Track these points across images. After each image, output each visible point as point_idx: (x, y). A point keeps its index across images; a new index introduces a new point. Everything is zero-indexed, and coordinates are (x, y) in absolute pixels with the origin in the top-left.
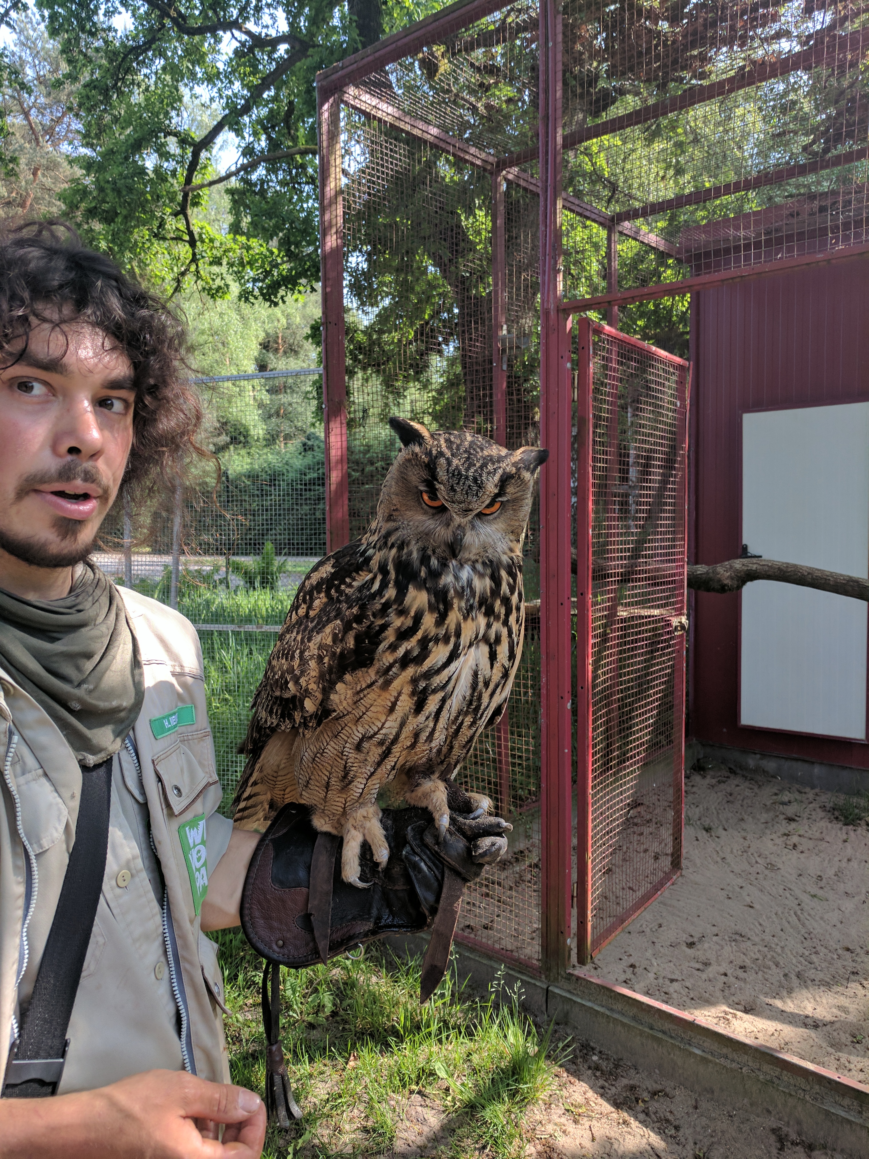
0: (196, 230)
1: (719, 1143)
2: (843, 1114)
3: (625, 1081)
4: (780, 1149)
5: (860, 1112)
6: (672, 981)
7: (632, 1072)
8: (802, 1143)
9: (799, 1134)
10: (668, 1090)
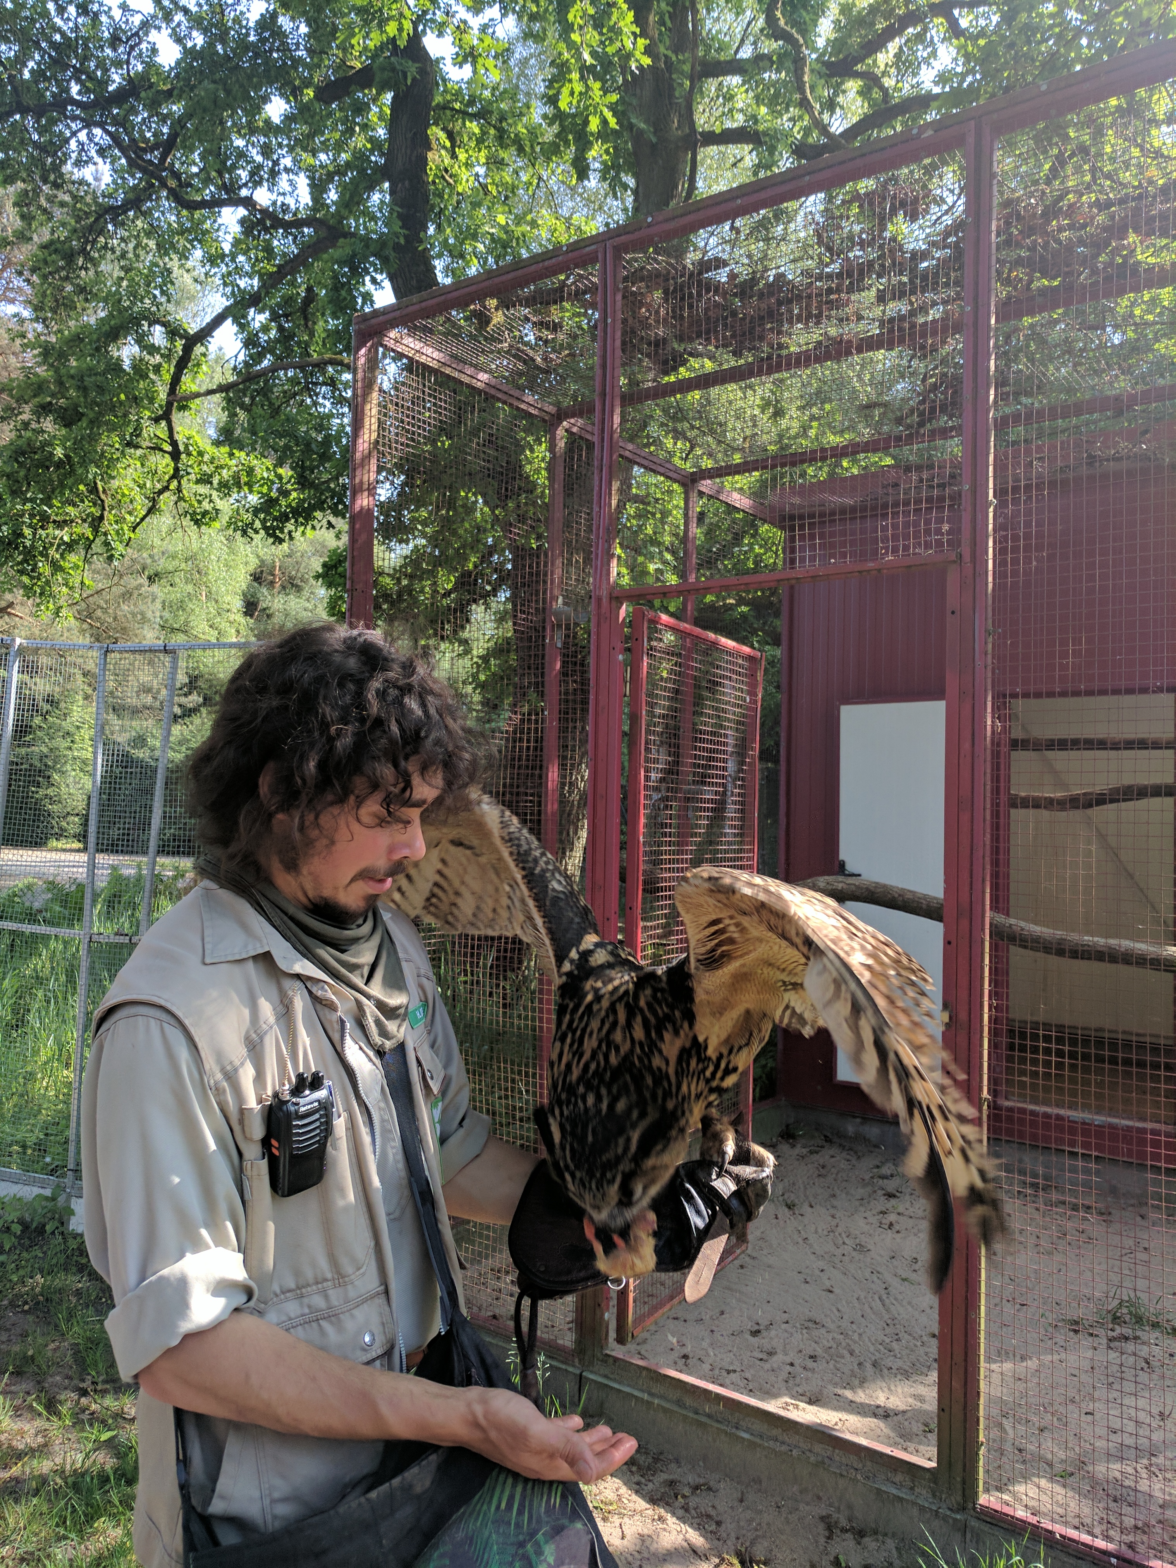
0: (180, 438)
1: (764, 1537)
2: (894, 1491)
3: (664, 1476)
4: (828, 1538)
5: (912, 1489)
6: (729, 1372)
7: (673, 1466)
8: (852, 1530)
9: (850, 1520)
10: (712, 1483)
